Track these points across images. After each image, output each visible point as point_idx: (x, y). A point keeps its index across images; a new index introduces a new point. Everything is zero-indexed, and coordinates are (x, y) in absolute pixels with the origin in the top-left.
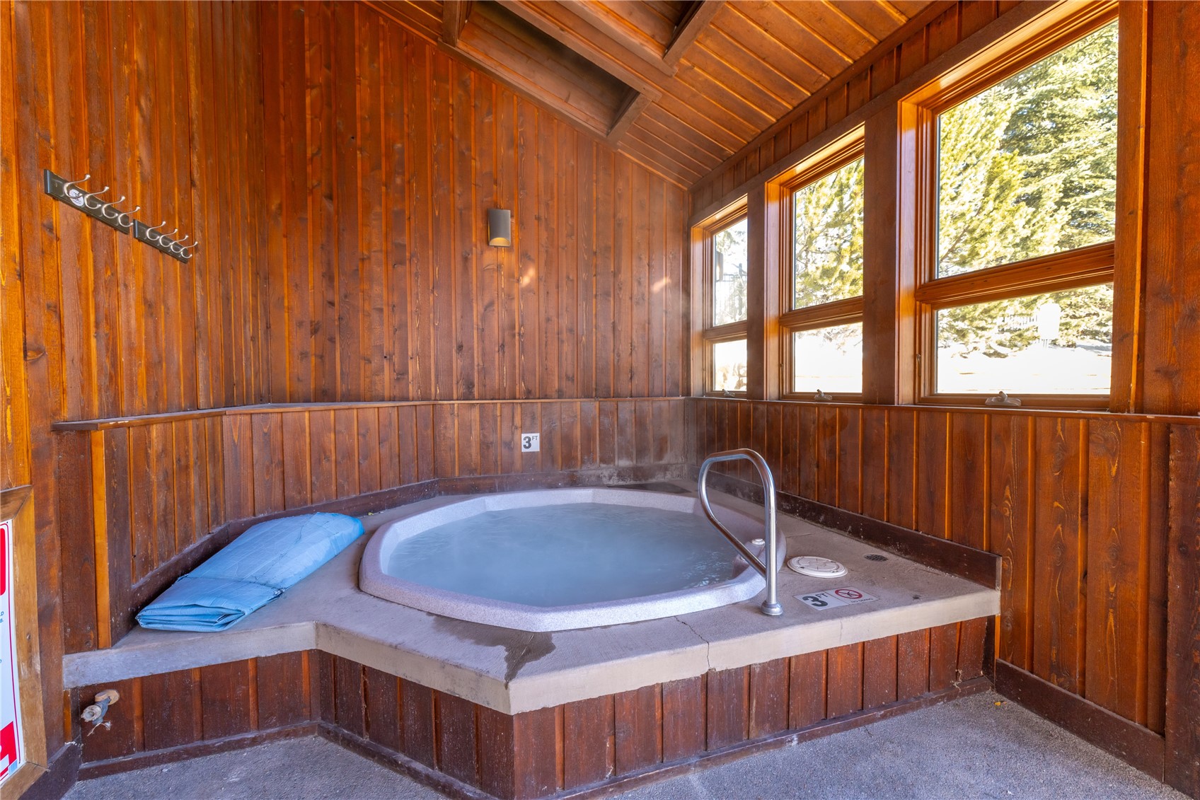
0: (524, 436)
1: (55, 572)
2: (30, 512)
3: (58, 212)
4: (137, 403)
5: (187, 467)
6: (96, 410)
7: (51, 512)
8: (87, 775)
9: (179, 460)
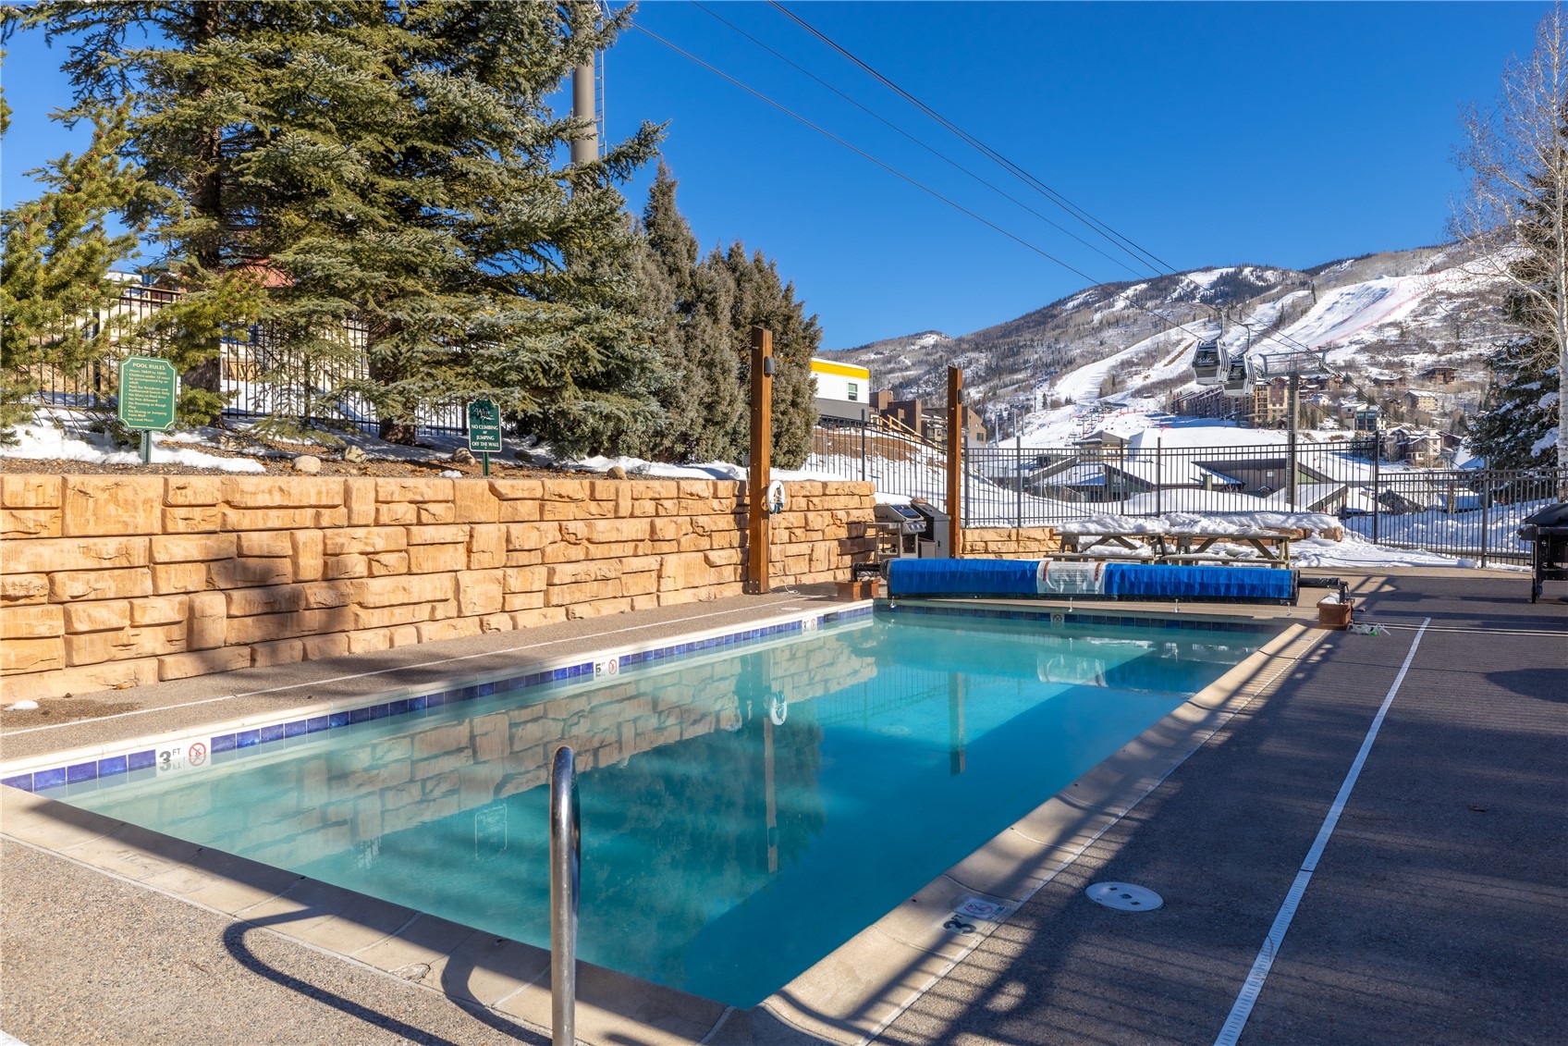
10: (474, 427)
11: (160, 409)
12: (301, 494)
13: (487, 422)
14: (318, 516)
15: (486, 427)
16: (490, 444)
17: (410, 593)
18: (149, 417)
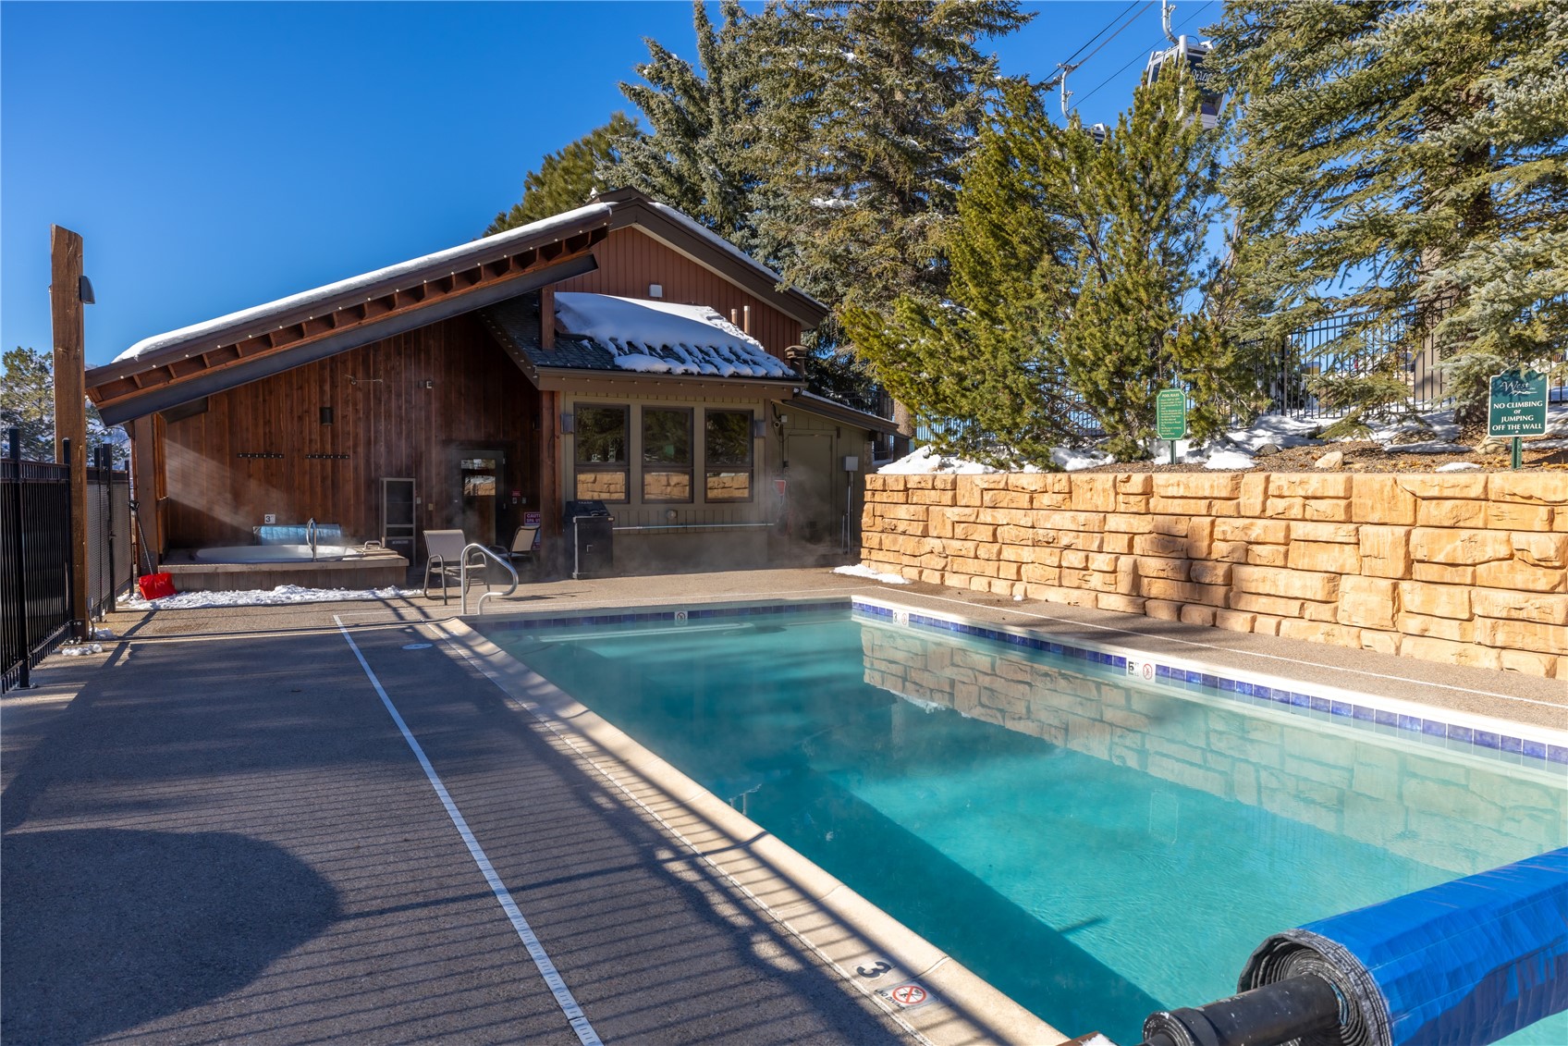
10: (1497, 406)
11: (1177, 425)
12: (1197, 487)
13: (1521, 398)
14: (1210, 506)
15: (1518, 405)
16: (1526, 427)
17: (1277, 586)
18: (1172, 431)
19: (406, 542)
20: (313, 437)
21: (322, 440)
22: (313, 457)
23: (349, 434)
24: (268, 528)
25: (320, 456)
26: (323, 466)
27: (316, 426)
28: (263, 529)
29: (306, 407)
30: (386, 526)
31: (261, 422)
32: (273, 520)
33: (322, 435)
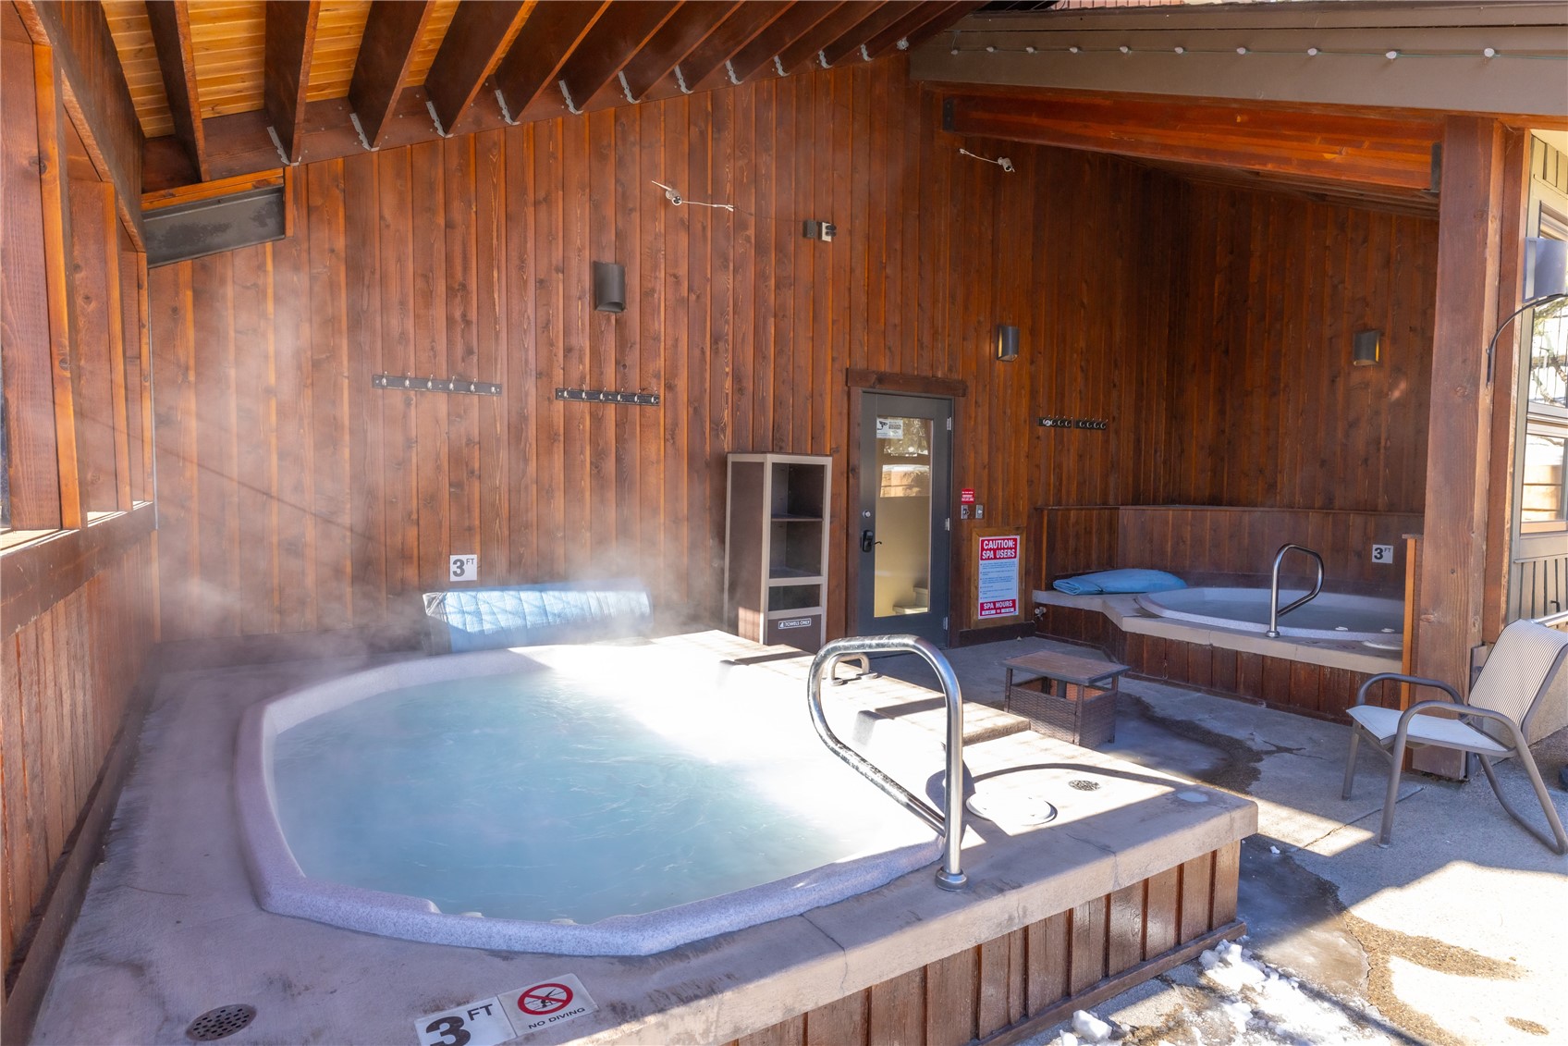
0: (1375, 546)
1: (1032, 559)
2: (1025, 535)
3: (1041, 431)
4: (1071, 501)
5: (1090, 533)
6: (1051, 503)
7: (1032, 538)
8: (1037, 636)
9: (1085, 529)
19: (806, 623)
20: (574, 341)
21: (596, 354)
22: (575, 395)
23: (657, 339)
24: (465, 597)
25: (593, 395)
26: (597, 420)
27: (582, 309)
28: (452, 598)
29: (558, 255)
30: (766, 582)
31: (441, 287)
32: (471, 571)
33: (596, 337)
